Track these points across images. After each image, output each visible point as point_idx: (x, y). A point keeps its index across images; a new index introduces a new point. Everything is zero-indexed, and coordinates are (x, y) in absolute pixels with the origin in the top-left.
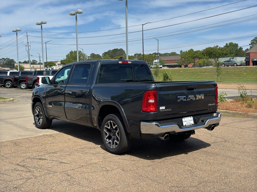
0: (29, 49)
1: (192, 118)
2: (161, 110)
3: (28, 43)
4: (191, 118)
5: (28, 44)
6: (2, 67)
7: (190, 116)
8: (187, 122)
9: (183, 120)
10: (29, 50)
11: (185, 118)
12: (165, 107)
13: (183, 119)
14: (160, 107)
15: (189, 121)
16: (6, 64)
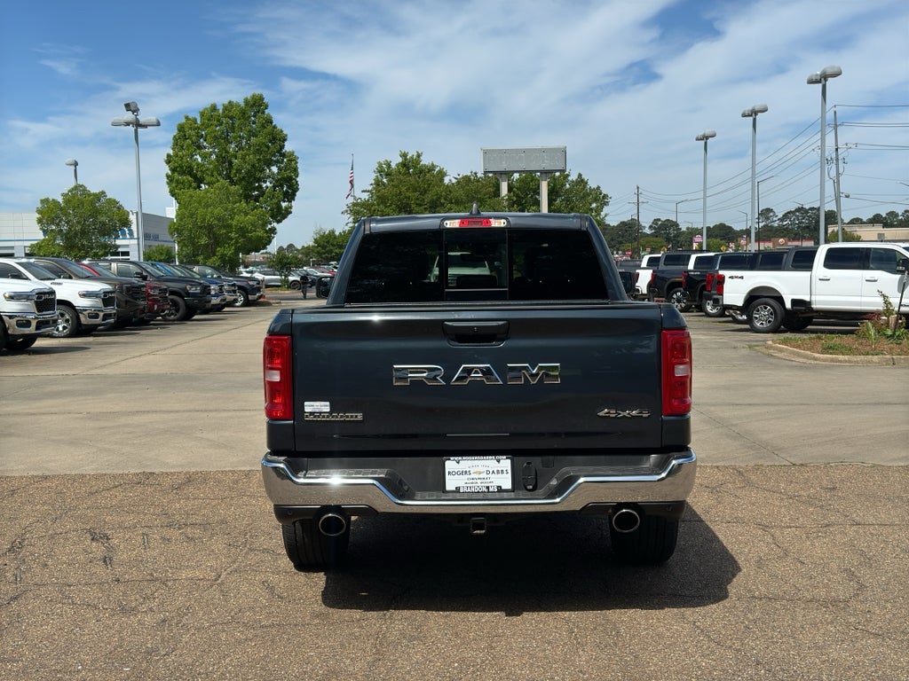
0: (841, 172)
1: (506, 463)
2: (311, 413)
3: (837, 150)
4: (499, 461)
5: (837, 155)
6: (789, 240)
7: (495, 455)
8: (472, 476)
9: (450, 465)
10: (838, 174)
11: (460, 458)
12: (328, 403)
13: (447, 463)
14: (306, 403)
15: (484, 475)
16: (808, 227)
